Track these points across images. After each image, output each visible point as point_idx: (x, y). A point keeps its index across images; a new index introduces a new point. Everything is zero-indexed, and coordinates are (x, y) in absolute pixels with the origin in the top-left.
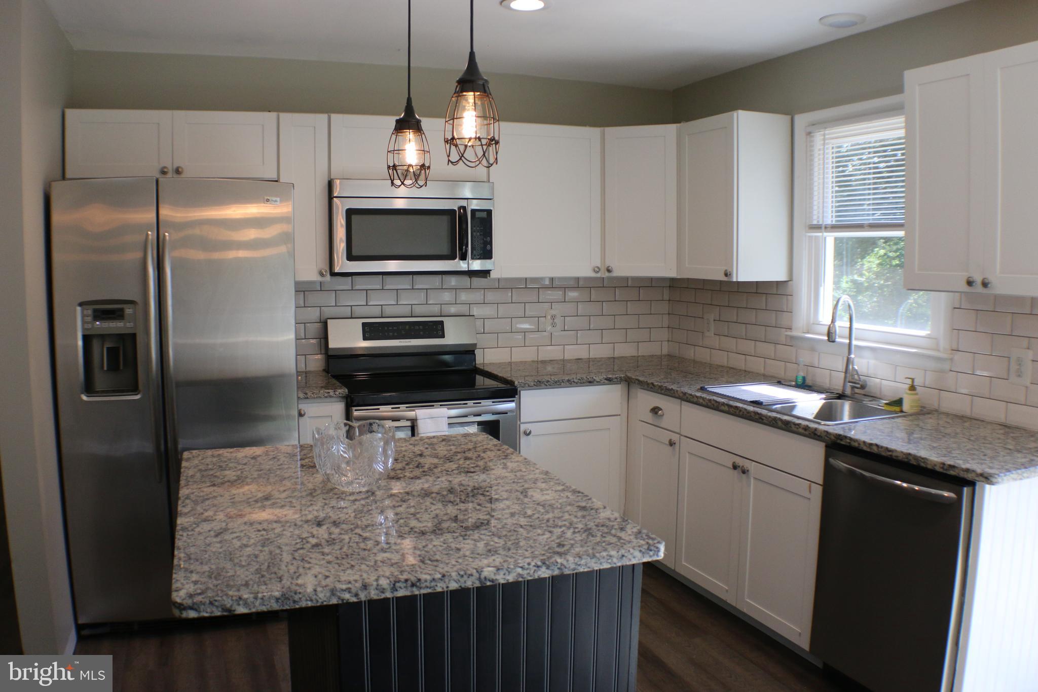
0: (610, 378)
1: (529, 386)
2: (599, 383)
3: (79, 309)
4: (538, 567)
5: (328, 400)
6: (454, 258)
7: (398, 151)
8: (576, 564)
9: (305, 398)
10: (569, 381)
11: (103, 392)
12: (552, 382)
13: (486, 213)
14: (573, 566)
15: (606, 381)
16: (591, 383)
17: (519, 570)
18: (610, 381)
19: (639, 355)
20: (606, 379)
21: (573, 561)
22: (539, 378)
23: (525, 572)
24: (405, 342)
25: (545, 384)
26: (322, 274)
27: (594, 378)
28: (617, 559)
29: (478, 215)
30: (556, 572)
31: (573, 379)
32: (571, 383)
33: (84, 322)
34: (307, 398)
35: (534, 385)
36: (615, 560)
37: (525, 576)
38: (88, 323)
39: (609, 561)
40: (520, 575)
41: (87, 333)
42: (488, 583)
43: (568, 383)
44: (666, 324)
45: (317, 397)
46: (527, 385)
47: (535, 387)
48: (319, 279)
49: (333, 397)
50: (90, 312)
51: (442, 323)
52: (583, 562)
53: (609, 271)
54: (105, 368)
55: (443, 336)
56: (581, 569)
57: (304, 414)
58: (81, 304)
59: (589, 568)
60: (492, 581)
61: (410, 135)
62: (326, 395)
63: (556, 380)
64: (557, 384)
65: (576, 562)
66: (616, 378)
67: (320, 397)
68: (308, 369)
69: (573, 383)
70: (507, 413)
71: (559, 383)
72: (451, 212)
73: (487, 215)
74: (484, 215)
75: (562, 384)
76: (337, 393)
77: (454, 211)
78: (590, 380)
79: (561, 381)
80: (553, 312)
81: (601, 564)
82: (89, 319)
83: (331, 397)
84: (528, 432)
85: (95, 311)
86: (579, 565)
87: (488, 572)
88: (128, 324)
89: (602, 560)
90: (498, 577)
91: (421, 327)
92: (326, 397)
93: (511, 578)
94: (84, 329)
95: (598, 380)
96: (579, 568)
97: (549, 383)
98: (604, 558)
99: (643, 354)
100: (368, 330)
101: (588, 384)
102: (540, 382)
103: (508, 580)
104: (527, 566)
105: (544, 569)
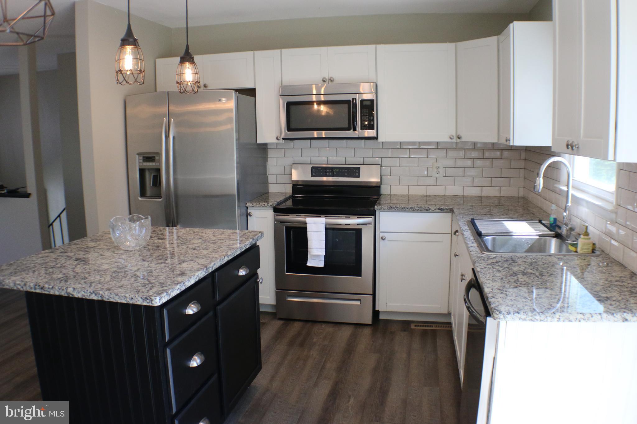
0: (442, 209)
1: (384, 209)
2: (433, 211)
3: (137, 156)
4: (91, 293)
5: (264, 208)
6: (350, 130)
7: (180, 74)
8: (109, 296)
9: (252, 207)
10: (411, 208)
11: (149, 196)
12: (400, 208)
13: (370, 102)
14: (107, 297)
15: (438, 210)
16: (427, 210)
17: (83, 293)
18: (442, 210)
19: (501, 195)
20: (438, 209)
21: (107, 295)
22: (391, 205)
23: (85, 294)
24: (336, 179)
25: (395, 209)
26: (277, 139)
27: (430, 207)
28: (129, 299)
29: (365, 103)
30: (100, 298)
31: (415, 207)
32: (413, 210)
33: (139, 163)
34: (253, 206)
35: (388, 209)
36: (128, 300)
37: (86, 296)
38: (141, 163)
39: (125, 299)
40: (83, 295)
41: (141, 168)
42: (71, 296)
43: (411, 210)
44: (522, 175)
45: (258, 207)
46: (382, 209)
47: (388, 211)
48: (276, 141)
49: (267, 207)
50: (141, 158)
51: (359, 168)
52: (112, 296)
53: (459, 138)
54: (151, 185)
55: (359, 176)
56: (112, 300)
57: (252, 215)
58: (138, 154)
59: (115, 300)
60: (72, 295)
61: (188, 65)
62: (263, 205)
63: (403, 207)
64: (403, 210)
65: (108, 295)
66: (446, 209)
67: (260, 207)
68: (286, 192)
69: (414, 210)
70: (367, 225)
71: (404, 209)
72: (348, 102)
73: (371, 103)
74: (369, 103)
75: (407, 210)
76: (269, 205)
77: (350, 101)
78: (427, 209)
79: (406, 208)
80: (437, 164)
81: (121, 300)
82: (141, 161)
83: (265, 207)
84: (384, 238)
85: (144, 157)
86: (110, 297)
87: (70, 290)
88: (157, 164)
89: (122, 298)
90: (73, 293)
91: (346, 171)
92: (263, 207)
93: (80, 296)
94: (140, 166)
95: (433, 209)
96: (110, 299)
97: (398, 209)
98: (122, 297)
99: (503, 195)
100: (315, 171)
101: (426, 211)
102: (391, 207)
103: (78, 296)
104: (86, 292)
105: (94, 295)
